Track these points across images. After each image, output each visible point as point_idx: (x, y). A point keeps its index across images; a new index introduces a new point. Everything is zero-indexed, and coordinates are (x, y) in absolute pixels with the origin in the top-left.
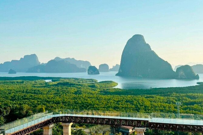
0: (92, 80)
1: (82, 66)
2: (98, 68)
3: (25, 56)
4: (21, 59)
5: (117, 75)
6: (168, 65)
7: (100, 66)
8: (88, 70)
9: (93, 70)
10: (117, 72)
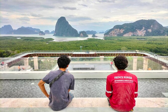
0: (42, 38)
1: (36, 31)
2: (44, 32)
3: (4, 26)
4: (2, 27)
5: (53, 35)
8: (39, 33)
9: (42, 33)
10: (54, 34)
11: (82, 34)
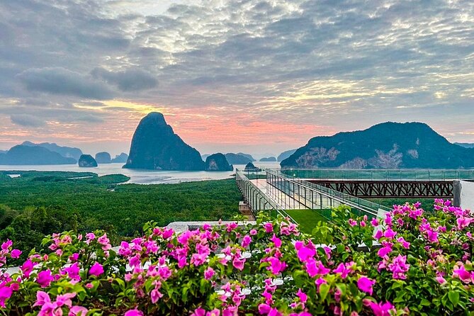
0: (89, 174)
2: (95, 157)
5: (124, 167)
6: (195, 154)
7: (97, 155)
8: (80, 161)
9: (87, 160)
11: (213, 163)
